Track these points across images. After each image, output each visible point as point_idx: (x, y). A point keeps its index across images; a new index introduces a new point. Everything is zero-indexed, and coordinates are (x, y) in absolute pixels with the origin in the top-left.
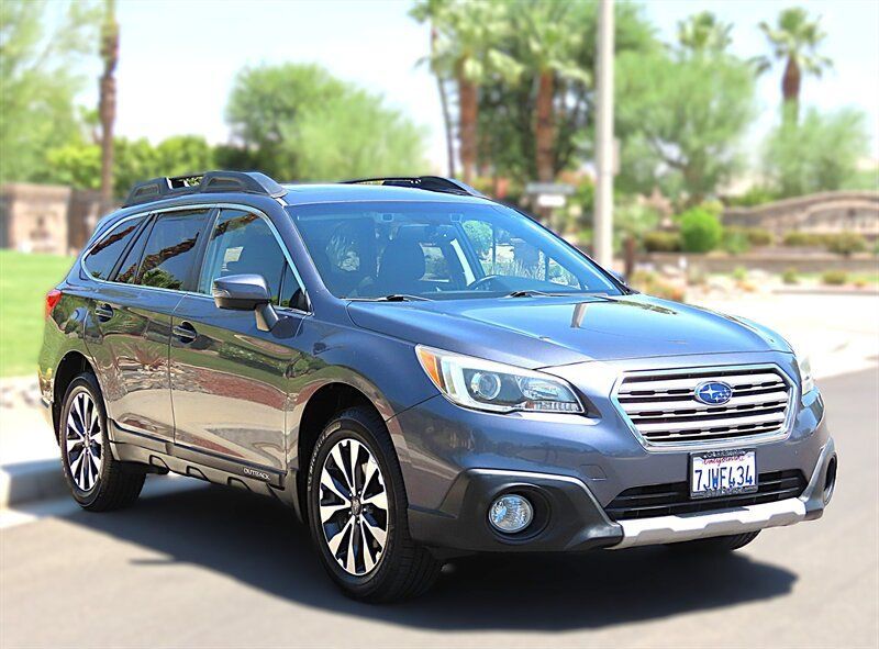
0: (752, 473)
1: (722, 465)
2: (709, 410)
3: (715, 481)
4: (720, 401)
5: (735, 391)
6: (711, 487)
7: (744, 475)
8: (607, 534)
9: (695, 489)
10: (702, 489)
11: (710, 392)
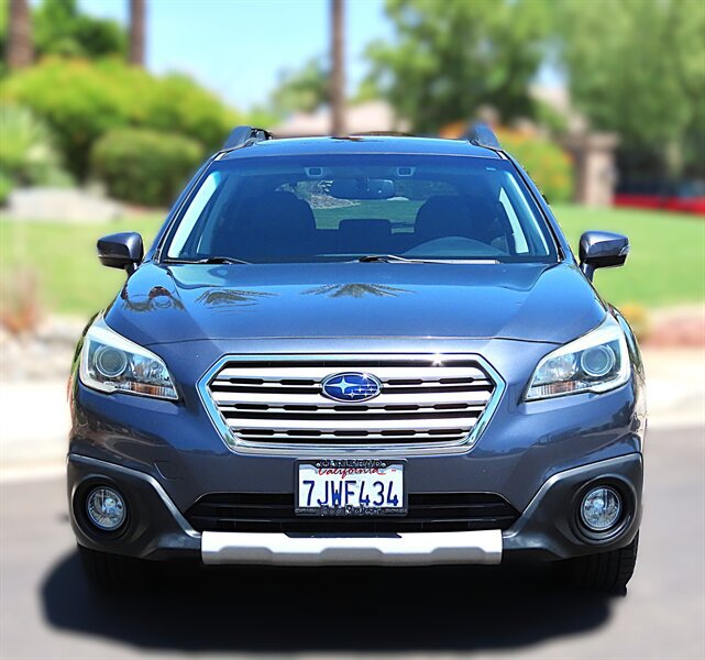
0: (398, 491)
1: (349, 477)
2: (336, 408)
3: (337, 496)
4: (355, 398)
5: (387, 386)
6: (330, 503)
7: (385, 494)
8: (181, 546)
9: (303, 502)
10: (314, 504)
11: (343, 385)
